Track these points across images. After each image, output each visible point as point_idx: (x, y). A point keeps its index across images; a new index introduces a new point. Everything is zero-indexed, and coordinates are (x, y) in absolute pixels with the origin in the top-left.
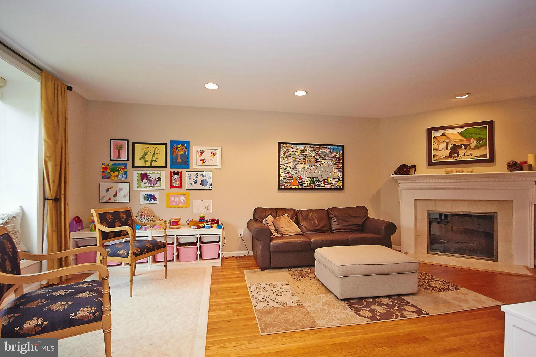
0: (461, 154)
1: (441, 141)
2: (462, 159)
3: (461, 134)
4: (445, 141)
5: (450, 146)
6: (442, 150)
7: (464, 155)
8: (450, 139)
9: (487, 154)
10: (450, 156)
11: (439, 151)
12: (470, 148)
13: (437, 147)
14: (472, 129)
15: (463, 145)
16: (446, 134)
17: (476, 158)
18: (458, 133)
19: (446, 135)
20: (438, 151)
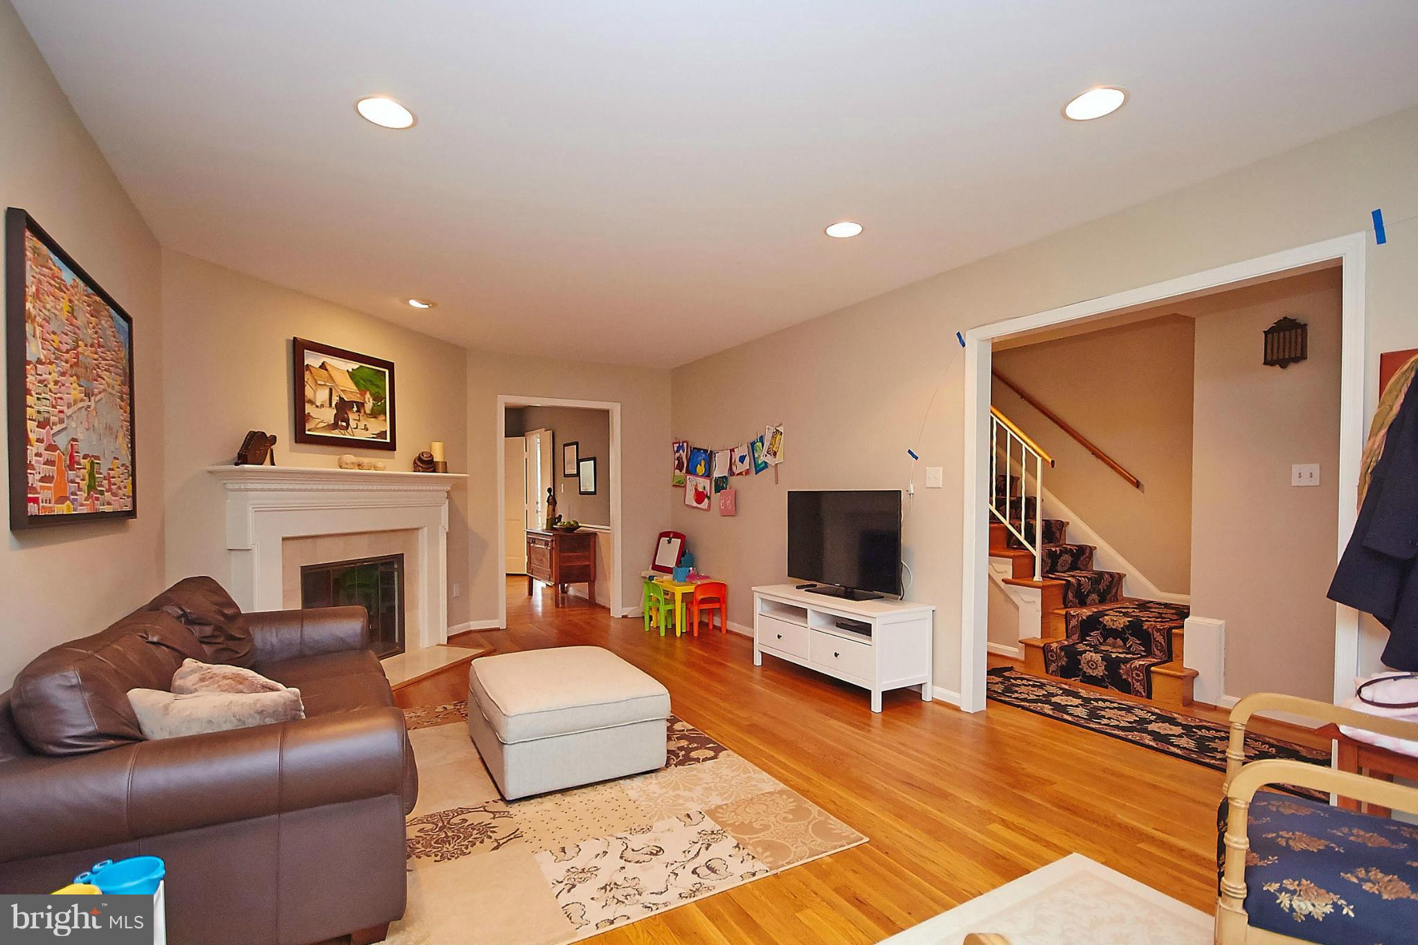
0: (353, 424)
1: (319, 382)
2: (354, 436)
3: (352, 375)
4: (327, 384)
5: (335, 399)
6: (322, 406)
7: (357, 428)
8: (334, 381)
9: (386, 432)
10: (335, 426)
11: (317, 406)
12: (365, 412)
13: (313, 397)
14: (367, 370)
15: (355, 402)
16: (328, 367)
17: (373, 438)
18: (348, 371)
19: (327, 370)
20: (314, 406)
